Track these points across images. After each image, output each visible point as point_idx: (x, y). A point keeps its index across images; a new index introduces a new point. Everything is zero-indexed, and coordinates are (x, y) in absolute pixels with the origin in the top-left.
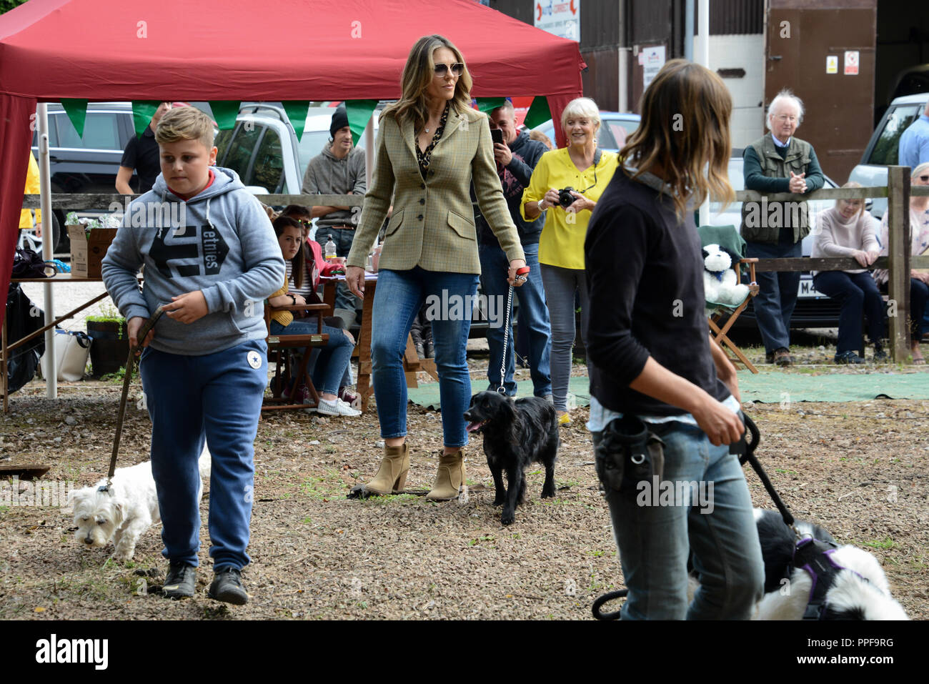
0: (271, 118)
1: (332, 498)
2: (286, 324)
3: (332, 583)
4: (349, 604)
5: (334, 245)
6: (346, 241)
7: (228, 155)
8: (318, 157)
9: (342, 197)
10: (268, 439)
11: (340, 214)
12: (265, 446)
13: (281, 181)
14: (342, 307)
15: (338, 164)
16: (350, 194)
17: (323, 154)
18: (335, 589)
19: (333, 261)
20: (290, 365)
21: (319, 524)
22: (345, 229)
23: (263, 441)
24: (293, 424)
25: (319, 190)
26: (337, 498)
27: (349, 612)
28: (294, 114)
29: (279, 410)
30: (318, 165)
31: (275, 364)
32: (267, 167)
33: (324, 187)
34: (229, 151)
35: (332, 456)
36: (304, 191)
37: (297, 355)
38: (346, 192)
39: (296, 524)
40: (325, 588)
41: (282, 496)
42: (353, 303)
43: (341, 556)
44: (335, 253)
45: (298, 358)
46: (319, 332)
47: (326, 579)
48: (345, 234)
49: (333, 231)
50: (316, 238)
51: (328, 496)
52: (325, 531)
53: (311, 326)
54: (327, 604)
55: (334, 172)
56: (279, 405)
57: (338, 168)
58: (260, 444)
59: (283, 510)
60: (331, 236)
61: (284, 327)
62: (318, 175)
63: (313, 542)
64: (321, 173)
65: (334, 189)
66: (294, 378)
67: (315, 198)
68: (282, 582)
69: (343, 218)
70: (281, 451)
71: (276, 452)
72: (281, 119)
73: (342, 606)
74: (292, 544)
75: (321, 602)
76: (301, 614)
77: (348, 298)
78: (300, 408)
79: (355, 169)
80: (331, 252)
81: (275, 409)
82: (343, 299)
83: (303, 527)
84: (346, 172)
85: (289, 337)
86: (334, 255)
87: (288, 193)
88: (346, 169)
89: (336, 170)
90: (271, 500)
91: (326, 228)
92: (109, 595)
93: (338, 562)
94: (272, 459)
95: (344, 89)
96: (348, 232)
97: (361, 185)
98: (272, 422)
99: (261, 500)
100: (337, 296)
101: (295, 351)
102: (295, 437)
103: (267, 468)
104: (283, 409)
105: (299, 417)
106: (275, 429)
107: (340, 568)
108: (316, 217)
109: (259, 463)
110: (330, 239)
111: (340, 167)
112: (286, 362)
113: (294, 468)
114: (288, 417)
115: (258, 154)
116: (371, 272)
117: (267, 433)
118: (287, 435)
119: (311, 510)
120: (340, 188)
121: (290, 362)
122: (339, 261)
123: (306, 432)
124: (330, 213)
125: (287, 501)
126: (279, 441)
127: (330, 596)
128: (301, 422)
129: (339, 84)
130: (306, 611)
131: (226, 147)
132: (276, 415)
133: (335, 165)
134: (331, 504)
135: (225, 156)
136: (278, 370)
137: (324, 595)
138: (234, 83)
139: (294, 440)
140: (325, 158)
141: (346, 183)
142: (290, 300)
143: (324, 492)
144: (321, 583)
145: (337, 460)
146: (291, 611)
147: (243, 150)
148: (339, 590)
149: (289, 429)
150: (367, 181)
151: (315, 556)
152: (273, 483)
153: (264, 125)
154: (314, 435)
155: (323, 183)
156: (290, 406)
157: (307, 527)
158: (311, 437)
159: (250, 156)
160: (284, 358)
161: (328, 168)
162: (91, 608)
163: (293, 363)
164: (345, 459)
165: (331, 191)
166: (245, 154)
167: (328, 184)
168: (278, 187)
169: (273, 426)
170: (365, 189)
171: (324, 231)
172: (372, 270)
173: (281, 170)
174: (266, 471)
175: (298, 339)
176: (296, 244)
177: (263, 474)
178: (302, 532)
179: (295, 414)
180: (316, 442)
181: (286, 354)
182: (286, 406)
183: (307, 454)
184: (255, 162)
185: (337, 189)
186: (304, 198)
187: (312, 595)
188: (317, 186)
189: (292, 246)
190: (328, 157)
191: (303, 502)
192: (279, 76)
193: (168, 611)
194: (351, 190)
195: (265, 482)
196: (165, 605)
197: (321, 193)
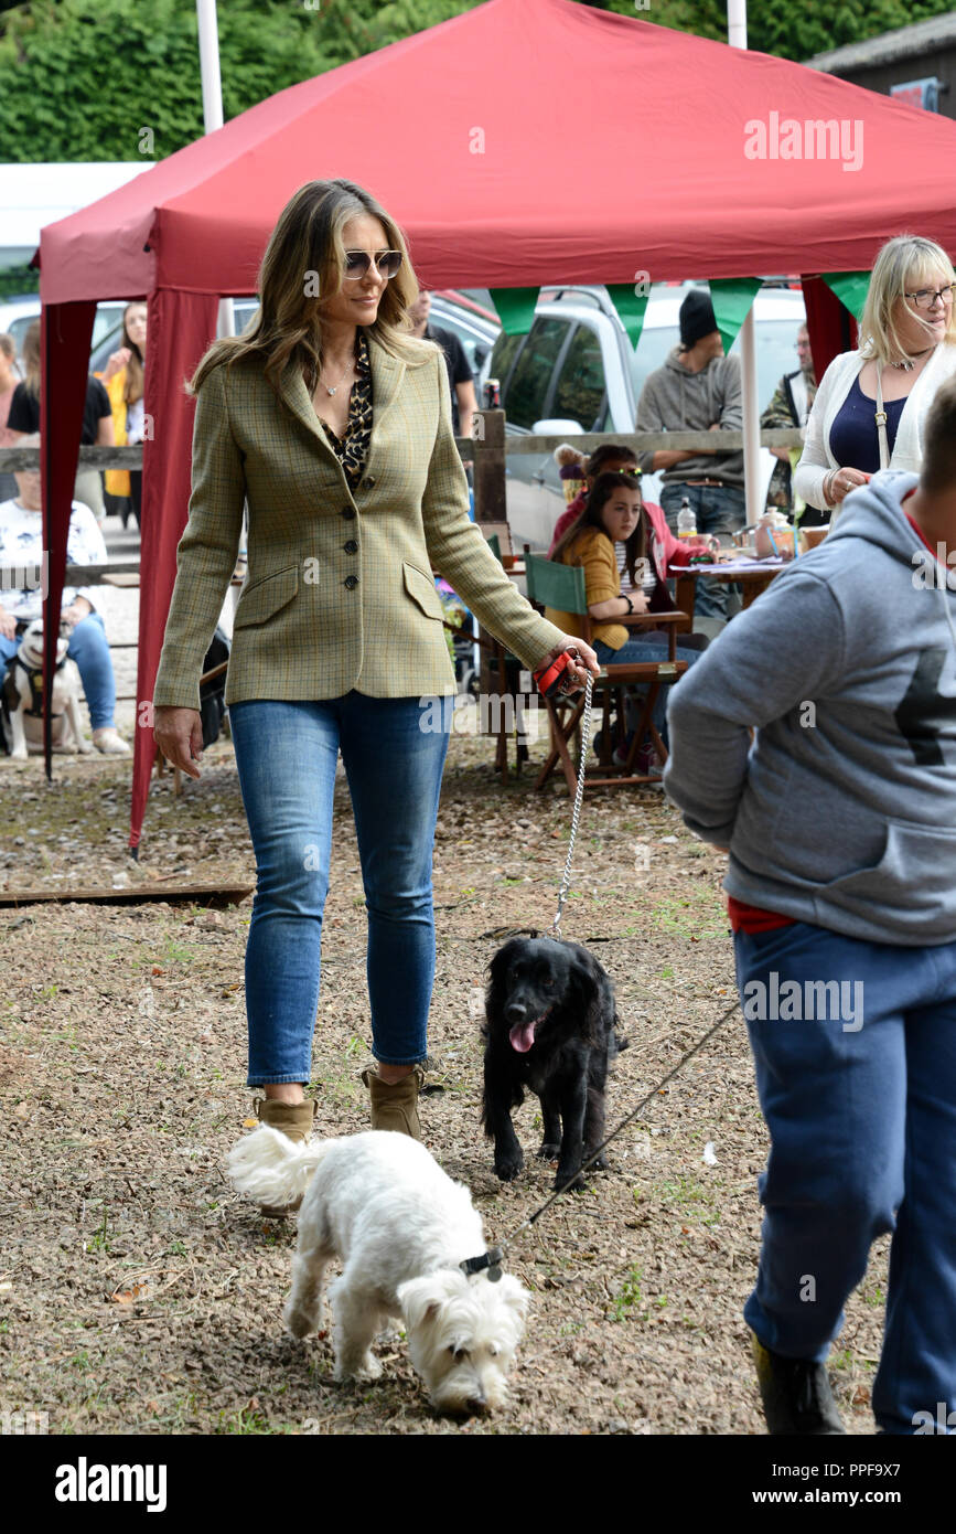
0: (584, 307)
1: (704, 935)
2: (617, 646)
3: (713, 1079)
4: (743, 1115)
5: (693, 515)
6: (710, 505)
7: (516, 370)
8: (661, 372)
9: (704, 436)
10: (594, 835)
11: (701, 462)
12: (588, 845)
13: (602, 410)
14: (705, 614)
15: (692, 381)
16: (715, 428)
17: (668, 367)
18: (718, 1089)
19: (692, 541)
20: (625, 712)
21: (686, 980)
22: (708, 486)
23: (585, 839)
24: (632, 809)
25: (664, 425)
26: (712, 934)
27: (743, 1127)
28: (625, 305)
29: (609, 785)
30: (661, 384)
31: (601, 710)
32: (579, 387)
33: (673, 420)
34: (518, 363)
35: (698, 862)
36: (640, 428)
37: (636, 696)
38: (708, 426)
39: (648, 979)
40: (702, 1087)
41: (623, 933)
42: (724, 607)
43: (726, 1033)
44: (694, 529)
45: (639, 701)
46: (671, 659)
47: (702, 1072)
48: (708, 494)
49: (688, 490)
50: (661, 501)
51: (698, 931)
52: (697, 992)
53: (657, 649)
54: (706, 1113)
55: (687, 395)
56: (609, 777)
57: (693, 386)
58: (582, 843)
59: (626, 956)
60: (687, 500)
61: (614, 651)
62: (662, 401)
63: (679, 1009)
64: (667, 396)
65: (688, 423)
66: (632, 733)
67: (660, 437)
68: (631, 1078)
69: (705, 467)
70: (616, 855)
71: (608, 857)
72: (602, 309)
73: (731, 1118)
74: (644, 1014)
75: (697, 1110)
76: (666, 1130)
77: (715, 599)
78: (641, 782)
79: (721, 388)
80: (688, 526)
81: (602, 785)
82: (706, 600)
83: (661, 985)
84: (707, 393)
85: (623, 667)
86: (693, 533)
87: (614, 429)
88: (707, 389)
89: (690, 390)
90: (606, 940)
91: (677, 486)
92: (358, 1100)
93: (720, 1043)
94: (602, 868)
95: (707, 262)
96: (713, 490)
97: (733, 412)
98: (597, 805)
99: (591, 940)
100: (697, 595)
101: (632, 690)
102: (637, 832)
103: (594, 883)
104: (616, 784)
105: (642, 797)
106: (603, 818)
107: (725, 1054)
108: (660, 468)
109: (582, 874)
110: (685, 505)
111: (697, 385)
112: (618, 707)
113: (639, 884)
114: (624, 797)
115: (564, 367)
116: (753, 558)
117: (591, 824)
118: (624, 827)
119: (672, 956)
120: (699, 420)
121: (624, 706)
122: (700, 542)
123: (655, 822)
124: (684, 460)
125: (632, 941)
126: (611, 838)
127: (711, 1100)
128: (645, 805)
129: (698, 253)
130: (673, 1125)
131: (512, 357)
132: (603, 794)
133: (689, 384)
134: (704, 945)
135: (511, 372)
136: (606, 720)
137: (700, 1098)
138: (530, 259)
139: (635, 836)
140: (672, 373)
141: (707, 410)
142: (623, 606)
143: (690, 924)
144: (695, 1078)
145: (709, 870)
146: (650, 1126)
147: (540, 359)
148: (725, 1090)
149: (627, 817)
150: (743, 404)
151: (683, 1033)
152: (607, 910)
153: (574, 319)
154: (667, 828)
155: (670, 413)
156: (626, 780)
157: (667, 984)
158: (662, 831)
159: (552, 370)
160: (614, 701)
161: (678, 388)
162: (330, 1121)
163: (629, 708)
164: (721, 868)
165: (684, 425)
166: (543, 367)
167: (679, 415)
168: (598, 421)
169: (601, 812)
170: (740, 418)
171: (674, 490)
172: (755, 555)
173: (601, 392)
174: (595, 891)
175: (637, 670)
176: (631, 515)
177: (590, 896)
178: (659, 993)
179: (635, 792)
180: (671, 839)
181: (618, 694)
182: (620, 779)
183: (658, 858)
184: (559, 380)
185: (694, 422)
186: (641, 438)
187: (681, 1100)
188: (661, 418)
189: (626, 519)
190: (676, 371)
191: (659, 942)
192: (601, 246)
193: (452, 1125)
194: (717, 420)
195: (594, 909)
196: (447, 1115)
197: (668, 430)
